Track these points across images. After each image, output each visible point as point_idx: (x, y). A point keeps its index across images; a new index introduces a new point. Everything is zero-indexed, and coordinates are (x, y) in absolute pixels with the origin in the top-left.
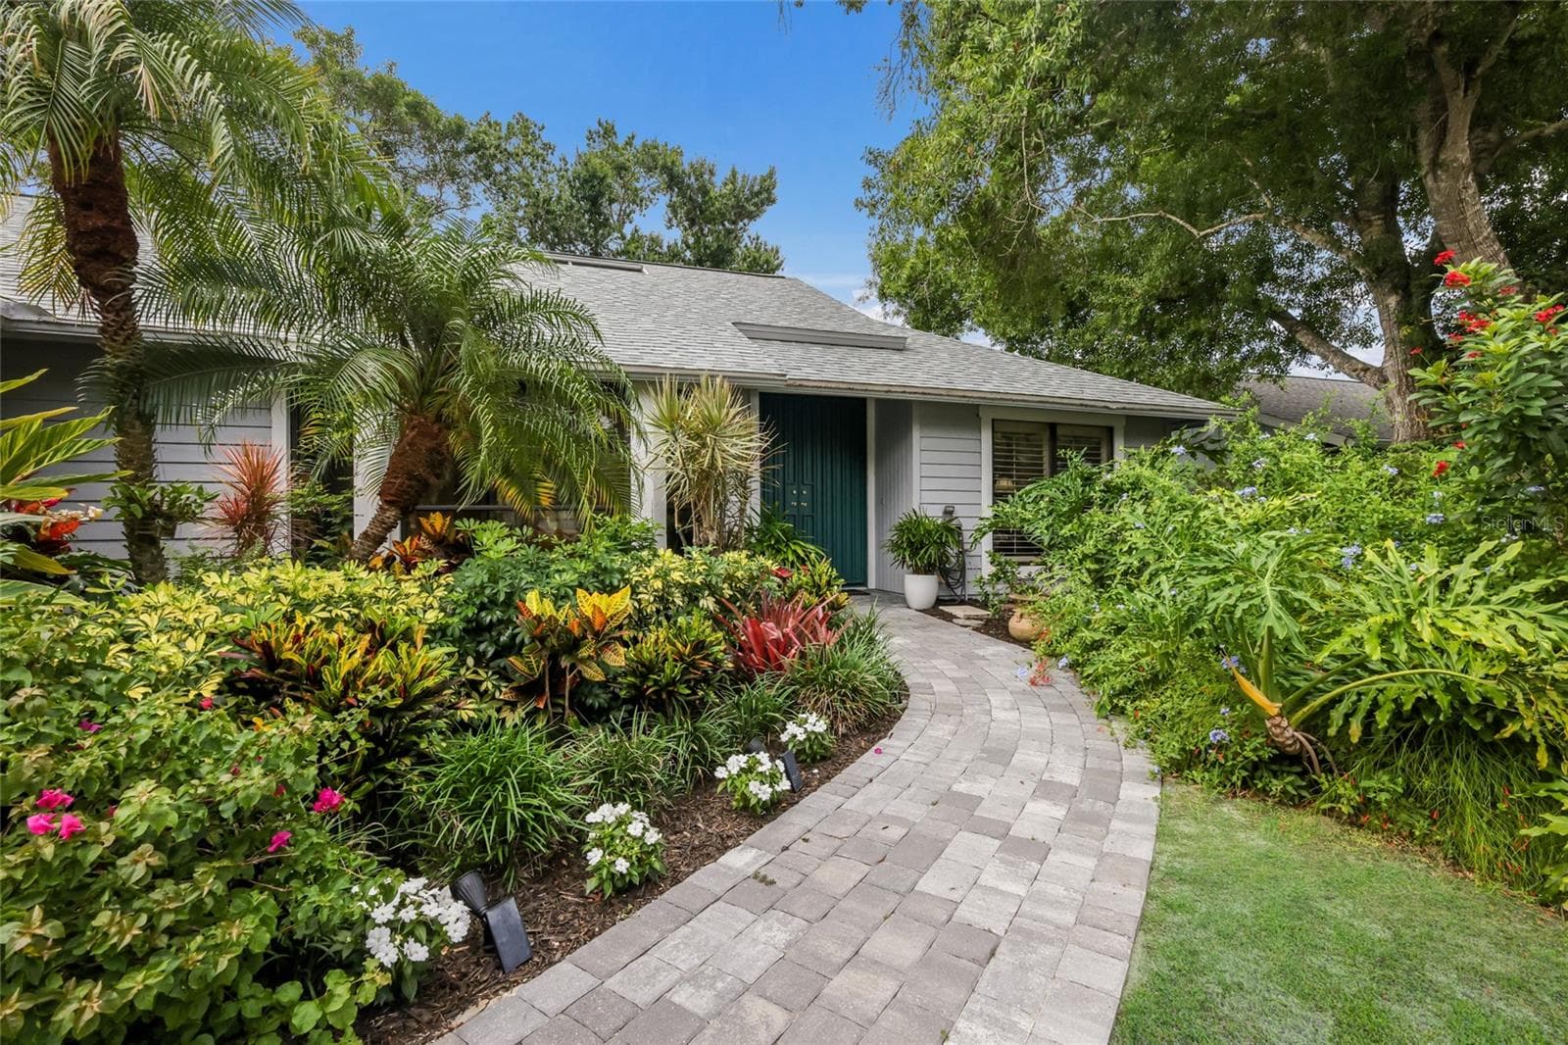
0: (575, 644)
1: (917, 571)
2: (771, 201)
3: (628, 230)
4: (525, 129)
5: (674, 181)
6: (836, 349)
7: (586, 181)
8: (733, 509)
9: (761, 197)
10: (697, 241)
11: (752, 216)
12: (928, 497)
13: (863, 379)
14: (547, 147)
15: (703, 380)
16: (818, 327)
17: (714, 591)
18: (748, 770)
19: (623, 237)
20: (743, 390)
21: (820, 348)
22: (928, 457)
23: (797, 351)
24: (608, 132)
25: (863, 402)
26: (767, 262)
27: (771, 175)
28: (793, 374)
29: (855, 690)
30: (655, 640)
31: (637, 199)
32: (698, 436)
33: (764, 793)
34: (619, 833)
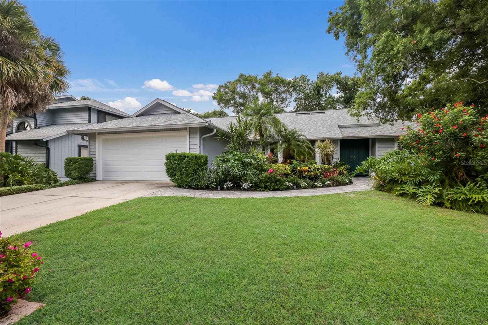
0: (302, 172)
3: (327, 96)
4: (303, 78)
6: (361, 128)
7: (316, 88)
10: (345, 96)
14: (309, 80)
15: (326, 139)
19: (326, 97)
21: (357, 128)
22: (380, 149)
23: (351, 129)
24: (322, 75)
29: (337, 181)
30: (311, 173)
31: (330, 88)
32: (323, 149)
33: (319, 185)
34: (304, 184)
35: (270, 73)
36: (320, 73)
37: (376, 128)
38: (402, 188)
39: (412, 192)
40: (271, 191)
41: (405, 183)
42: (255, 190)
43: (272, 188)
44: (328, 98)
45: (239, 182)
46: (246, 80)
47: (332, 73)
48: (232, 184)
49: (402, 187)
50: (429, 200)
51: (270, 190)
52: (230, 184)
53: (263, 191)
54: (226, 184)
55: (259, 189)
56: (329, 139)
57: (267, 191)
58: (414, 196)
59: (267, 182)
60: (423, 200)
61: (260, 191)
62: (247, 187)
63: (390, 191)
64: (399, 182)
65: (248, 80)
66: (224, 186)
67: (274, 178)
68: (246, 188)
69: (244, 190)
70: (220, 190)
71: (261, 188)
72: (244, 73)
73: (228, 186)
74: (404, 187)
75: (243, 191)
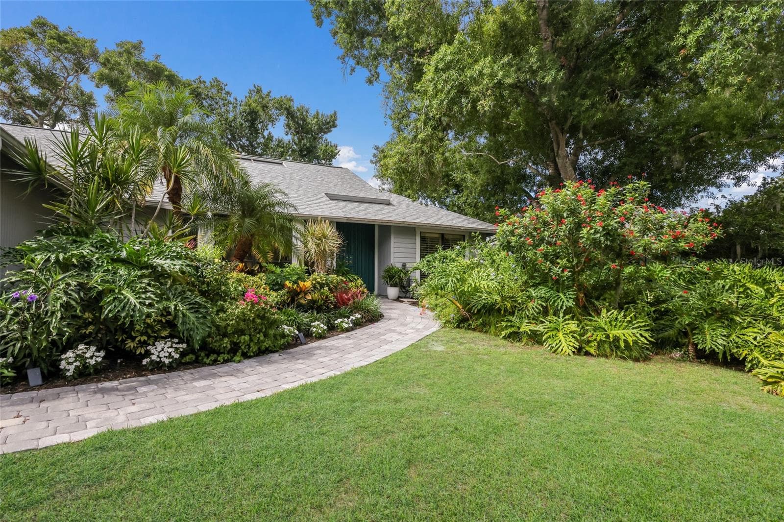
0: (299, 294)
1: (391, 286)
2: (335, 126)
3: (266, 133)
4: (218, 86)
5: (290, 114)
6: (364, 204)
7: (249, 114)
8: (329, 263)
9: (331, 123)
10: (300, 142)
11: (325, 133)
12: (397, 260)
13: (373, 217)
14: (228, 93)
16: (356, 195)
17: (328, 285)
18: (342, 322)
19: (264, 137)
20: (332, 222)
21: (357, 204)
22: (396, 245)
23: (350, 205)
24: (259, 91)
25: (374, 225)
26: (332, 151)
27: (335, 113)
28: (349, 215)
29: (368, 310)
30: (316, 296)
31: (272, 121)
32: (320, 239)
33: (346, 326)
34: (319, 326)
35: (138, 47)
36: (255, 87)
37: (386, 207)
38: (509, 324)
39: (530, 330)
40: (250, 357)
41: (513, 314)
42: (197, 363)
43: (254, 348)
44: (268, 139)
45: (123, 341)
46: (61, 39)
47: (276, 95)
48: (102, 354)
49: (508, 321)
50: (564, 344)
51: (246, 356)
52: (93, 355)
53: (226, 361)
54: (70, 354)
55: (213, 357)
56: (324, 219)
57: (239, 362)
58: (536, 338)
59: (242, 332)
60: (554, 345)
61: (215, 362)
62: (170, 356)
63: (483, 328)
64: (502, 312)
65: (66, 42)
66: (63, 365)
67: (263, 318)
68: (167, 361)
69: (158, 367)
70: (39, 387)
71: (218, 353)
73: (85, 366)
74: (511, 321)
75: (152, 372)
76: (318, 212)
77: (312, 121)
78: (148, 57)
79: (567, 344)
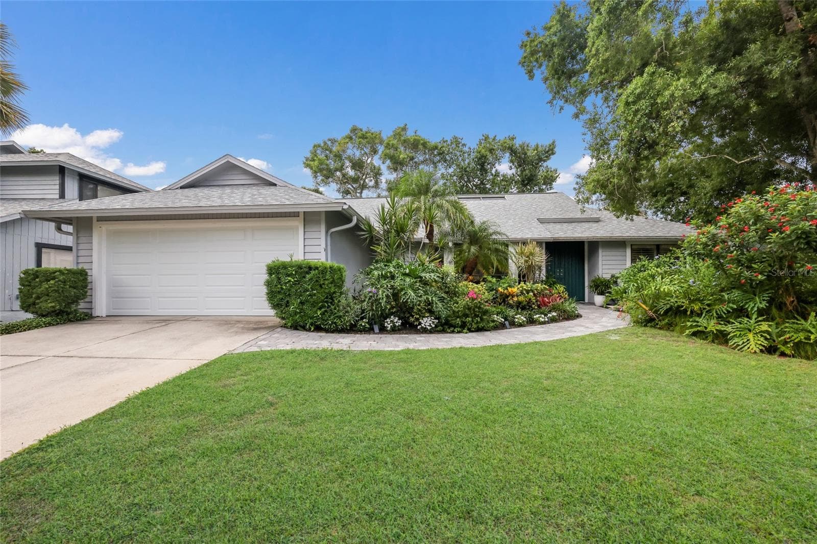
0: (507, 297)
1: (599, 294)
2: (553, 154)
3: (493, 171)
4: (456, 141)
5: (513, 151)
6: (573, 224)
7: (480, 159)
8: (537, 275)
9: (550, 152)
10: (522, 173)
11: (545, 161)
12: (604, 271)
13: (580, 235)
14: (464, 145)
15: (529, 241)
16: (566, 217)
17: (533, 291)
18: (540, 317)
19: (492, 175)
20: (539, 243)
21: (566, 224)
22: (604, 258)
23: (558, 226)
24: (486, 138)
25: (583, 242)
26: (552, 176)
27: (554, 142)
28: (556, 236)
29: (564, 311)
30: (521, 298)
31: (498, 159)
32: (528, 257)
33: (543, 320)
34: (521, 318)
35: (404, 129)
36: (483, 136)
37: (595, 225)
38: (694, 324)
39: (716, 330)
40: (473, 332)
41: (700, 315)
42: (443, 331)
43: (475, 326)
44: (495, 175)
45: (408, 317)
46: (363, 137)
47: (501, 137)
48: (400, 321)
49: (695, 321)
50: (752, 343)
51: (470, 331)
52: (398, 323)
53: (459, 332)
54: (388, 320)
55: (452, 329)
56: (532, 240)
57: (466, 333)
58: (721, 338)
59: (466, 316)
60: (740, 343)
61: (453, 332)
62: (430, 325)
63: (670, 327)
64: (689, 313)
65: (366, 138)
66: (386, 324)
67: (479, 308)
68: (429, 328)
69: (425, 331)
70: (378, 333)
71: (455, 327)
72: (359, 126)
73: (395, 326)
74: (698, 322)
75: (422, 333)
76: (528, 235)
77: (531, 153)
78: (410, 135)
79: (754, 342)
